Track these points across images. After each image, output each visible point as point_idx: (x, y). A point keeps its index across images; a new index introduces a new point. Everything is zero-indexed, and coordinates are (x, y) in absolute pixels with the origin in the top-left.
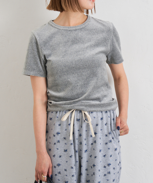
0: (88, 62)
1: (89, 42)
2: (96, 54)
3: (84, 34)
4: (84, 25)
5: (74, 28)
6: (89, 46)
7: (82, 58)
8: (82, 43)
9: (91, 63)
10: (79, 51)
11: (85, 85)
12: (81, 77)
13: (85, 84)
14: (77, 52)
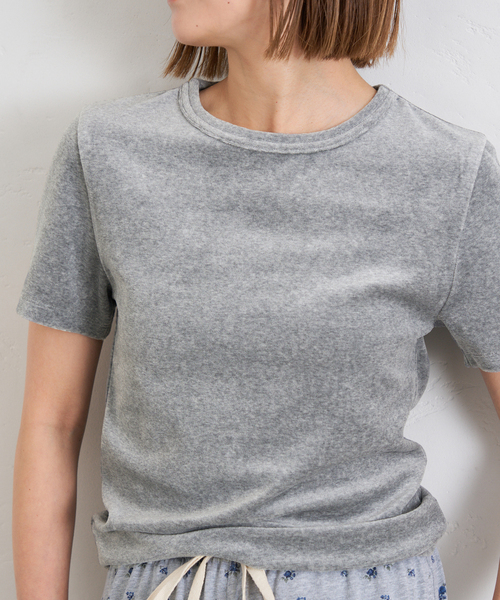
0: (301, 332)
1: (336, 232)
2: (355, 298)
3: (320, 182)
4: (331, 140)
5: (277, 145)
6: (327, 252)
7: (274, 309)
8: (296, 227)
9: (314, 343)
10: (272, 269)
11: (269, 446)
12: (255, 399)
13: (266, 442)
14: (257, 270)
